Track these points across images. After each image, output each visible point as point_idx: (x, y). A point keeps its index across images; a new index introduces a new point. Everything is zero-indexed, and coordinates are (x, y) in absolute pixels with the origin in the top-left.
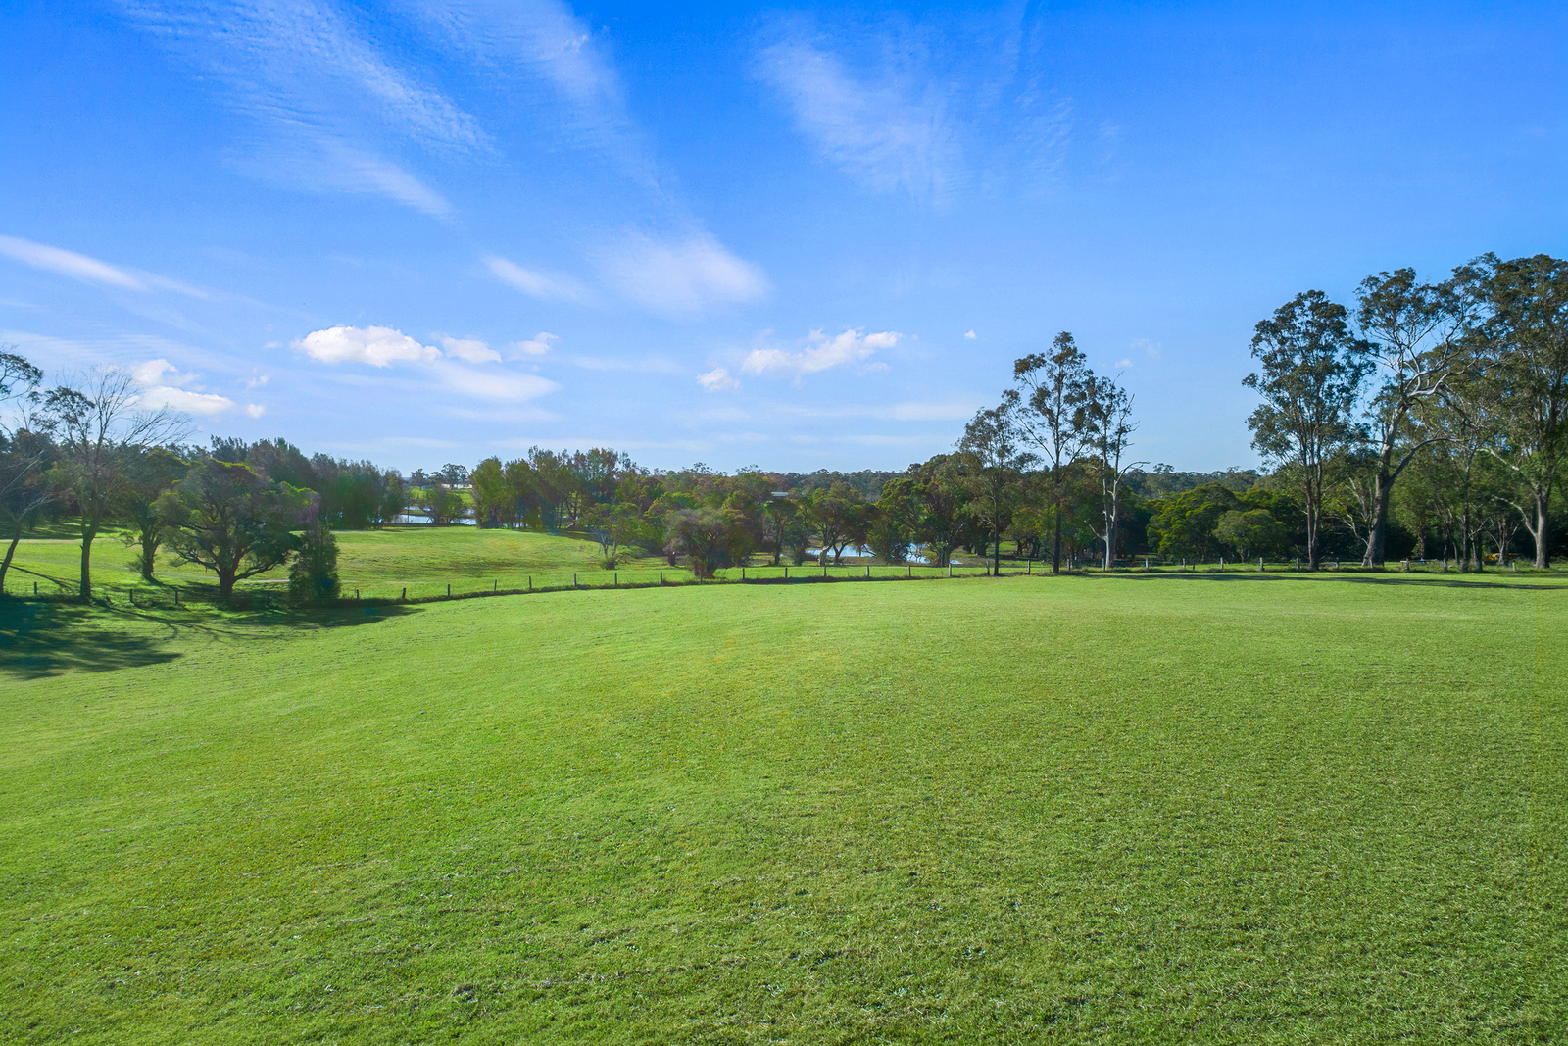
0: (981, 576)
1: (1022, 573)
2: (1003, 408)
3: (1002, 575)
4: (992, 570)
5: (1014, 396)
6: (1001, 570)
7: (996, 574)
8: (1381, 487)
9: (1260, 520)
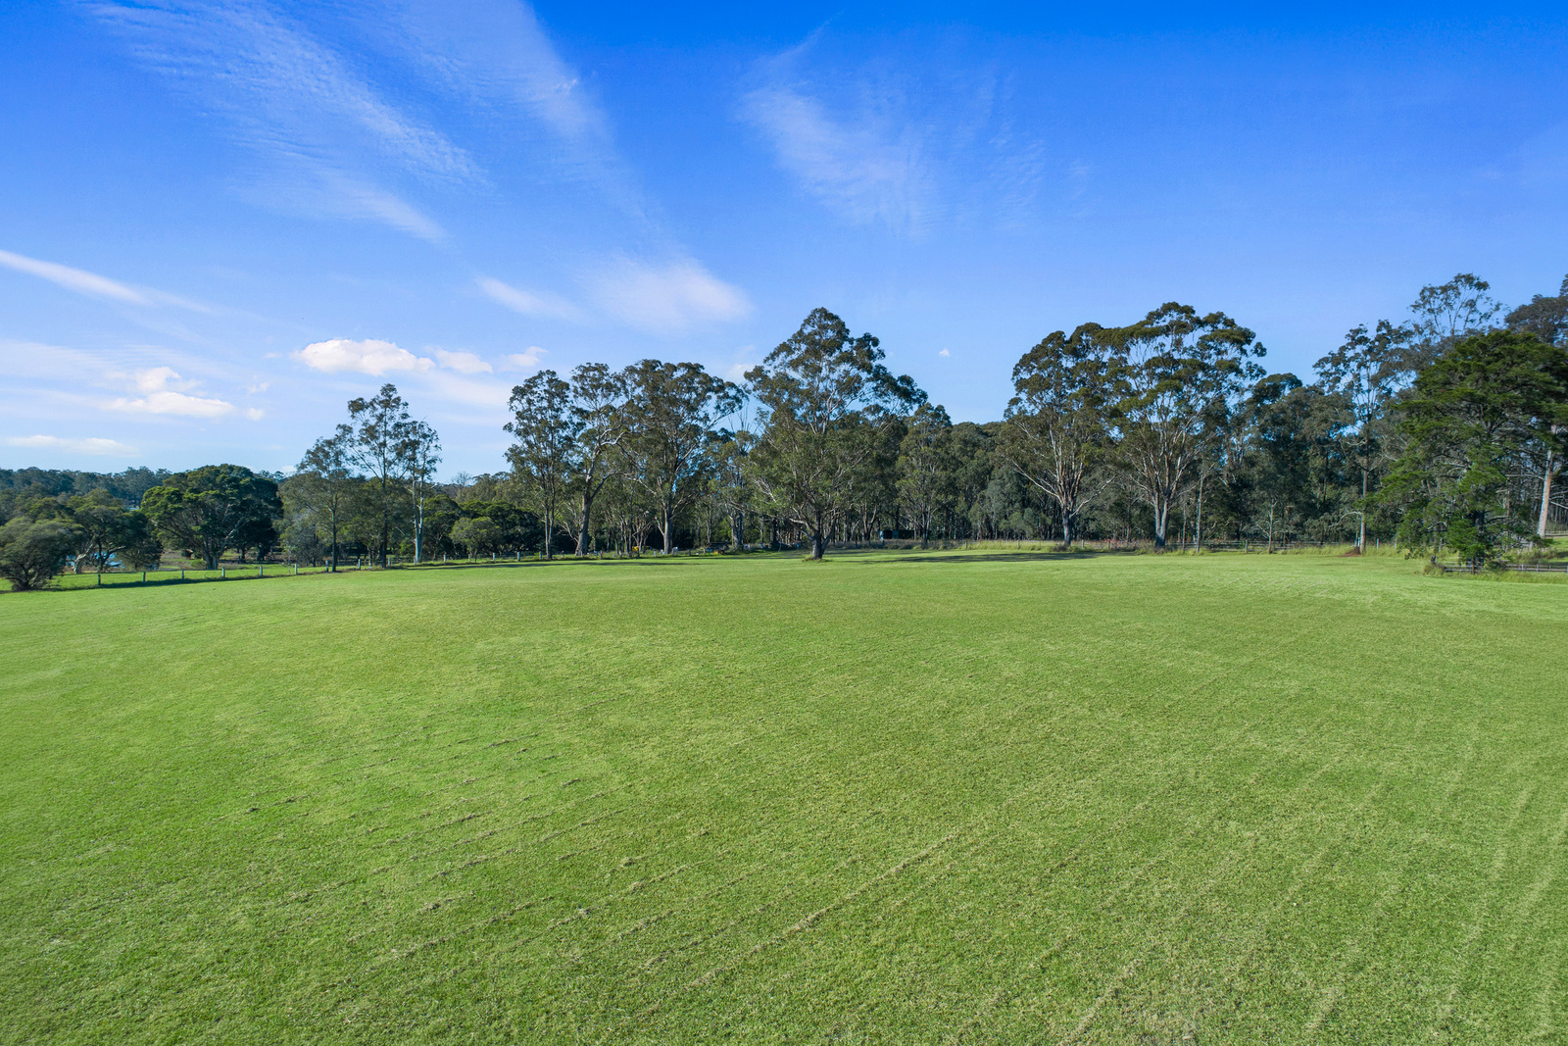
0: (322, 572)
1: (355, 569)
2: (339, 439)
3: (340, 572)
4: (331, 569)
5: (347, 429)
6: (338, 568)
7: (334, 571)
8: (586, 503)
9: (484, 526)
